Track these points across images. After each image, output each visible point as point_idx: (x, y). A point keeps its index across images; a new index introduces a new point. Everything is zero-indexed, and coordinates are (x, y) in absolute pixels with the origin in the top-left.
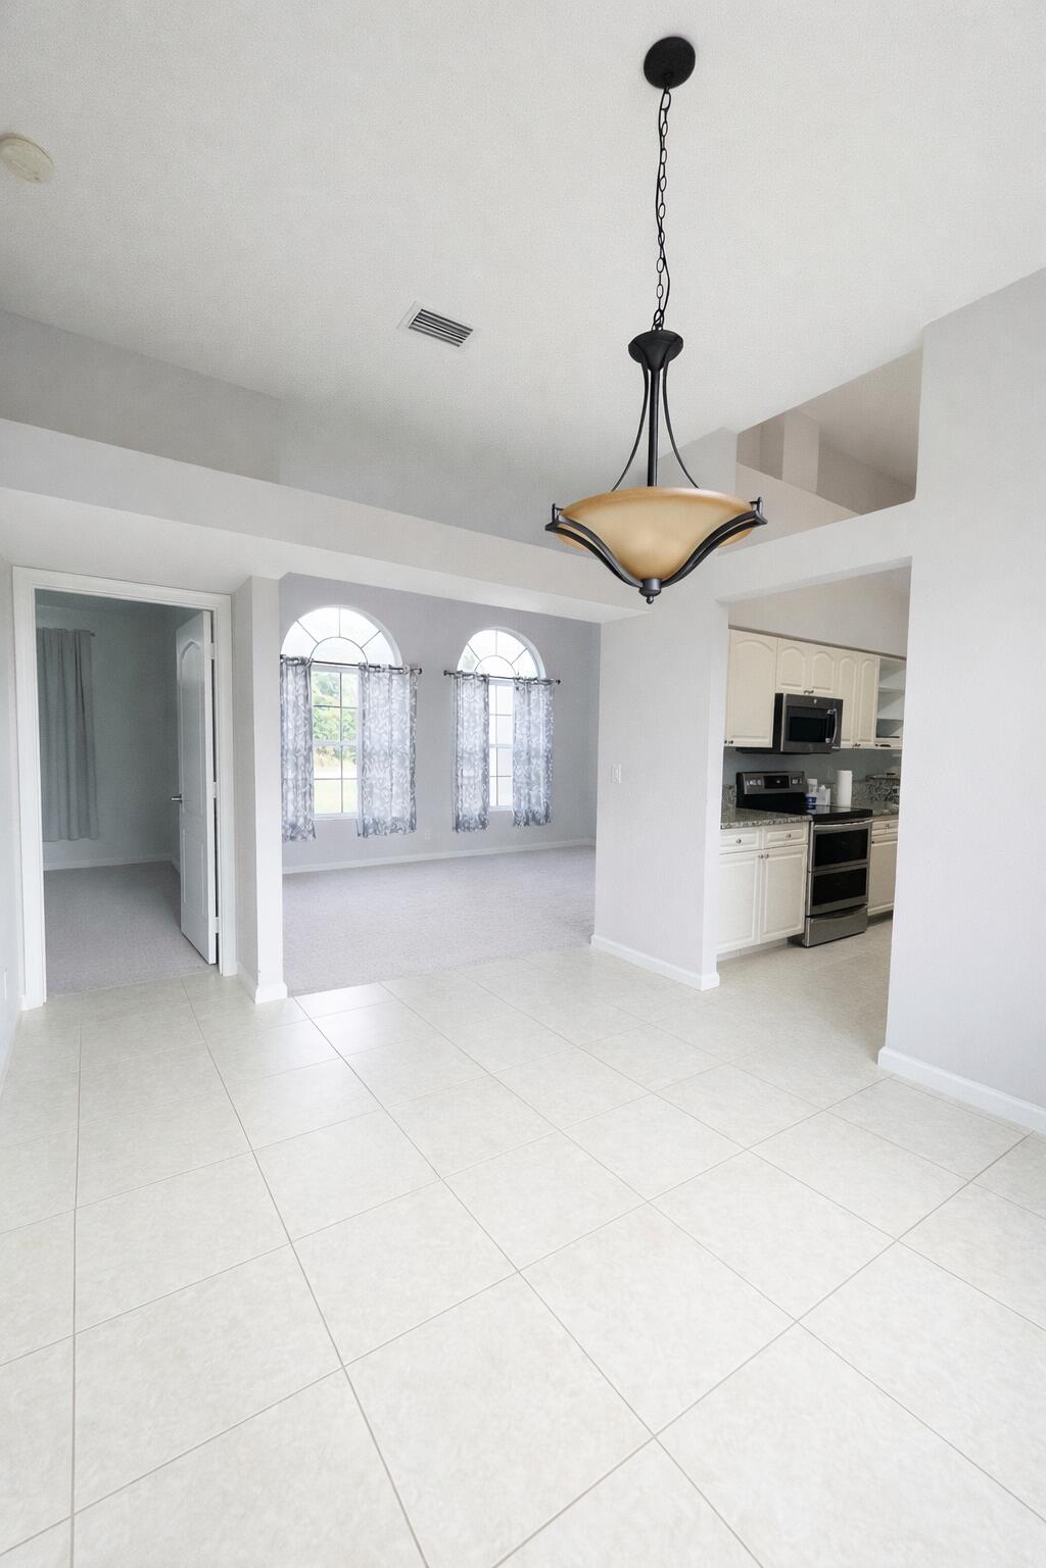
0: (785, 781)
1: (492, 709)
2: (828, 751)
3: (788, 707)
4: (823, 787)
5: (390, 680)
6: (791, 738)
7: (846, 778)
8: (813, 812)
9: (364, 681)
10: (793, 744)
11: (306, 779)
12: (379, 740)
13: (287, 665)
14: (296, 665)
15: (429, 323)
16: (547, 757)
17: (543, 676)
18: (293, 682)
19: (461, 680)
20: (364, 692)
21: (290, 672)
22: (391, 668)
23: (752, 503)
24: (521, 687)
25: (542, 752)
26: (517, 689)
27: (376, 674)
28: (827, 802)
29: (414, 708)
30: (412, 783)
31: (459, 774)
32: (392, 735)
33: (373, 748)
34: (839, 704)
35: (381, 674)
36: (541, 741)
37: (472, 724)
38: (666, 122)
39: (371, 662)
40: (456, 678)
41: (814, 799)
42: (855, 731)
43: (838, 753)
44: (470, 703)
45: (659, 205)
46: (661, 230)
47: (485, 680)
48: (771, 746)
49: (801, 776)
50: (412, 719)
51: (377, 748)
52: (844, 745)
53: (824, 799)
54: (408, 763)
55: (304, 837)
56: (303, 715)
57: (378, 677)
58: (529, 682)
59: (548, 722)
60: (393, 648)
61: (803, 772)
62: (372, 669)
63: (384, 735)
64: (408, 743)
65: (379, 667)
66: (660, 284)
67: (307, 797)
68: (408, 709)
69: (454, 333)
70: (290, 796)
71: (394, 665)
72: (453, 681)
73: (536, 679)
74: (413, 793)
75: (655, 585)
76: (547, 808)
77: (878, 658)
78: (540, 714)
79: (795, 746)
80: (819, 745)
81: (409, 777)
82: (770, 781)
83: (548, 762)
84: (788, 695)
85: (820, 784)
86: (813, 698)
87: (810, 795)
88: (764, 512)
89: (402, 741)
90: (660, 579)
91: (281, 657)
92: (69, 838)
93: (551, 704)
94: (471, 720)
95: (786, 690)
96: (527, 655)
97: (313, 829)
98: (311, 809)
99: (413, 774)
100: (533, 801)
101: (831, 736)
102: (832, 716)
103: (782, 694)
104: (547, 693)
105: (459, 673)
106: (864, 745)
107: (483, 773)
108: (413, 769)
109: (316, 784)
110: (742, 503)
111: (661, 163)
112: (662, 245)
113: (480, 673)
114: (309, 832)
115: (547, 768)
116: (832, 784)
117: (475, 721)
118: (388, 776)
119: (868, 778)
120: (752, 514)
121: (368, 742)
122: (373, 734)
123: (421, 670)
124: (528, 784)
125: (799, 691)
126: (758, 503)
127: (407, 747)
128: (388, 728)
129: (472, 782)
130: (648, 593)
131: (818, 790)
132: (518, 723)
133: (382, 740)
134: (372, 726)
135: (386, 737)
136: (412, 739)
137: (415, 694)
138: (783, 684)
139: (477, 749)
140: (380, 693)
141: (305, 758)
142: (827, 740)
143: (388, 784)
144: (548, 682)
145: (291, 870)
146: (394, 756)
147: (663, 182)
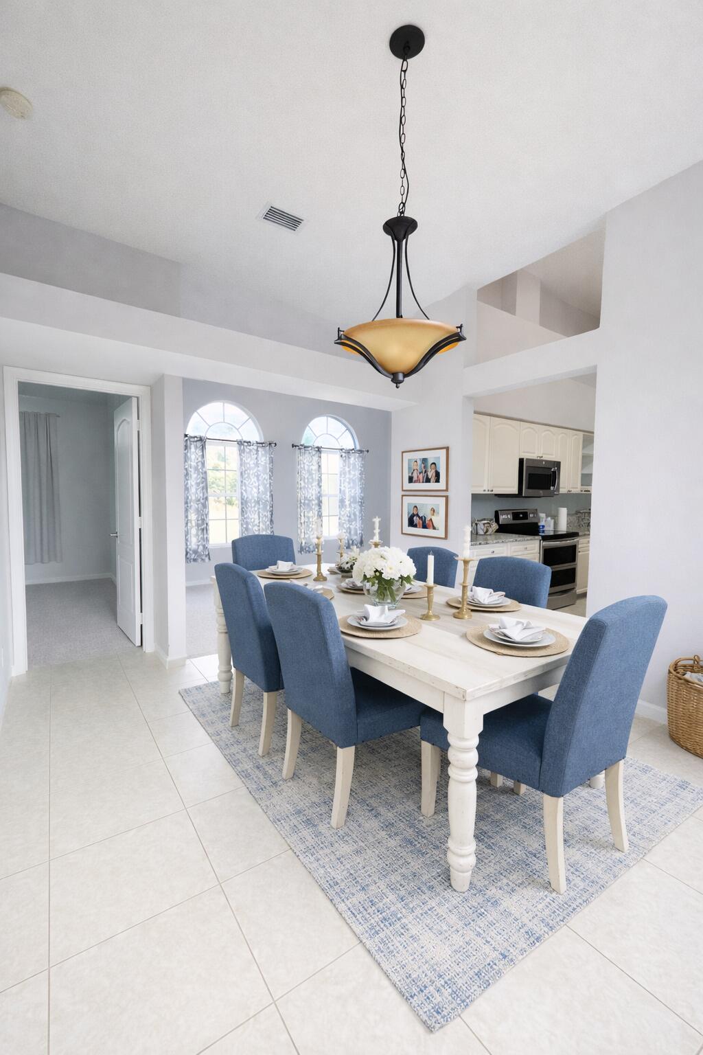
0: (525, 515)
1: (324, 470)
2: (552, 495)
3: (527, 467)
4: (549, 519)
5: (257, 451)
6: (530, 487)
7: (563, 512)
8: (543, 534)
9: (241, 452)
10: (530, 491)
11: (204, 519)
12: (251, 492)
13: (190, 441)
14: (197, 441)
15: (274, 215)
16: (361, 502)
17: (358, 448)
18: (194, 453)
19: (303, 451)
20: (241, 460)
21: (193, 446)
22: (257, 443)
23: (457, 327)
24: (344, 455)
25: (358, 499)
26: (341, 456)
27: (248, 447)
28: (552, 528)
29: (271, 470)
30: (271, 521)
31: (302, 515)
32: (259, 489)
33: (247, 498)
34: (558, 464)
35: (251, 447)
36: (357, 491)
37: (310, 480)
38: (405, 79)
39: (245, 439)
40: (300, 449)
41: (543, 526)
42: (568, 482)
43: (558, 496)
44: (309, 466)
45: (401, 135)
46: (403, 151)
47: (319, 450)
48: (517, 493)
49: (535, 512)
50: (270, 478)
51: (250, 497)
52: (562, 491)
53: (550, 526)
54: (268, 508)
55: (202, 560)
56: (202, 476)
57: (250, 450)
58: (348, 452)
59: (361, 479)
60: (258, 430)
61: (536, 510)
62: (246, 444)
63: (254, 489)
64: (268, 494)
65: (250, 442)
66: (402, 186)
67: (205, 531)
68: (268, 470)
69: (293, 222)
70: (194, 531)
71: (259, 441)
72: (298, 451)
73: (353, 449)
74: (272, 528)
75: (401, 377)
76: (362, 537)
77: (581, 434)
78: (356, 474)
79: (532, 492)
80: (546, 492)
81: (269, 516)
82: (516, 516)
83: (361, 506)
84: (527, 459)
85: (547, 516)
86: (543, 461)
87: (541, 524)
88: (465, 333)
89: (265, 493)
90: (403, 373)
91: (186, 436)
92: (42, 562)
93: (364, 466)
94: (310, 477)
95: (526, 456)
96: (347, 434)
97: (209, 554)
98: (207, 540)
99: (272, 515)
100: (352, 532)
101: (554, 485)
102: (554, 472)
103: (523, 459)
104: (361, 459)
105: (302, 445)
106: (574, 491)
107: (318, 514)
108: (272, 511)
109: (210, 523)
110: (452, 327)
111: (402, 106)
112: (403, 160)
113: (316, 445)
114: (206, 556)
115: (361, 511)
116: (555, 517)
117: (312, 478)
118: (256, 516)
119: (577, 512)
120: (457, 334)
121: (244, 493)
122: (247, 488)
123: (276, 444)
124: (349, 521)
125: (534, 456)
126: (460, 327)
127: (268, 497)
128: (257, 484)
129: (311, 520)
130: (396, 381)
131: (546, 521)
132: (342, 479)
133: (253, 492)
134: (247, 483)
135: (255, 490)
136: (271, 491)
137: (272, 461)
138: (524, 452)
139: (314, 497)
140: (251, 460)
141: (203, 504)
142: (552, 488)
143: (257, 522)
144: (361, 451)
145: (191, 584)
146: (261, 503)
147: (403, 119)
